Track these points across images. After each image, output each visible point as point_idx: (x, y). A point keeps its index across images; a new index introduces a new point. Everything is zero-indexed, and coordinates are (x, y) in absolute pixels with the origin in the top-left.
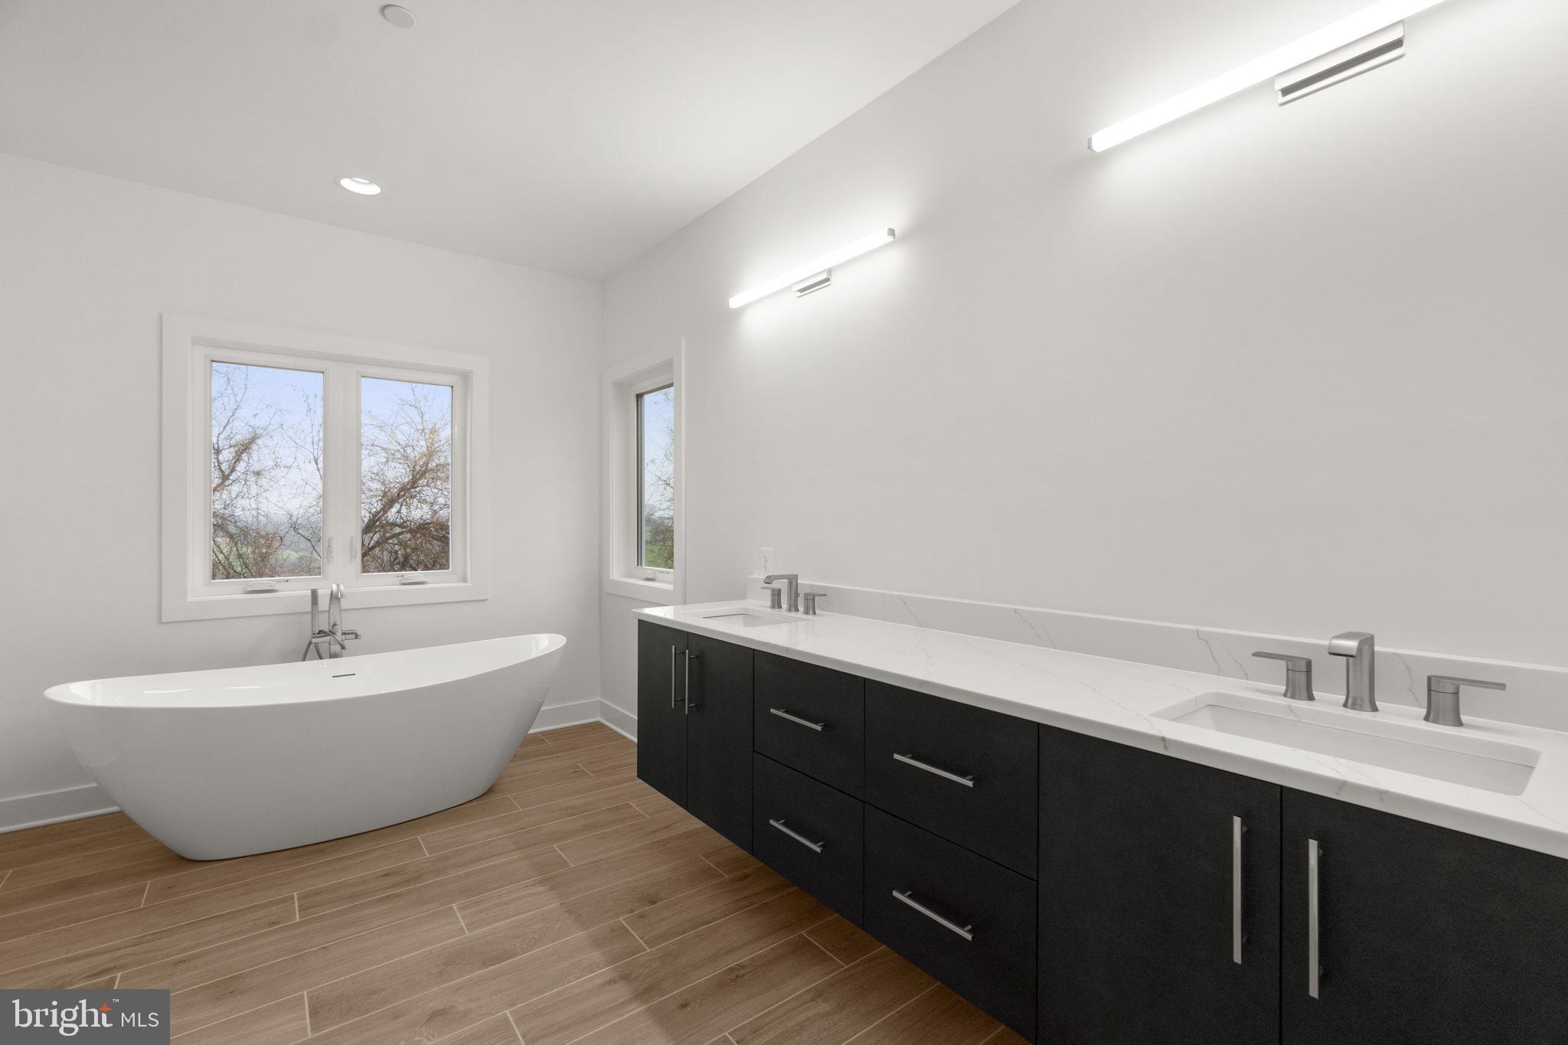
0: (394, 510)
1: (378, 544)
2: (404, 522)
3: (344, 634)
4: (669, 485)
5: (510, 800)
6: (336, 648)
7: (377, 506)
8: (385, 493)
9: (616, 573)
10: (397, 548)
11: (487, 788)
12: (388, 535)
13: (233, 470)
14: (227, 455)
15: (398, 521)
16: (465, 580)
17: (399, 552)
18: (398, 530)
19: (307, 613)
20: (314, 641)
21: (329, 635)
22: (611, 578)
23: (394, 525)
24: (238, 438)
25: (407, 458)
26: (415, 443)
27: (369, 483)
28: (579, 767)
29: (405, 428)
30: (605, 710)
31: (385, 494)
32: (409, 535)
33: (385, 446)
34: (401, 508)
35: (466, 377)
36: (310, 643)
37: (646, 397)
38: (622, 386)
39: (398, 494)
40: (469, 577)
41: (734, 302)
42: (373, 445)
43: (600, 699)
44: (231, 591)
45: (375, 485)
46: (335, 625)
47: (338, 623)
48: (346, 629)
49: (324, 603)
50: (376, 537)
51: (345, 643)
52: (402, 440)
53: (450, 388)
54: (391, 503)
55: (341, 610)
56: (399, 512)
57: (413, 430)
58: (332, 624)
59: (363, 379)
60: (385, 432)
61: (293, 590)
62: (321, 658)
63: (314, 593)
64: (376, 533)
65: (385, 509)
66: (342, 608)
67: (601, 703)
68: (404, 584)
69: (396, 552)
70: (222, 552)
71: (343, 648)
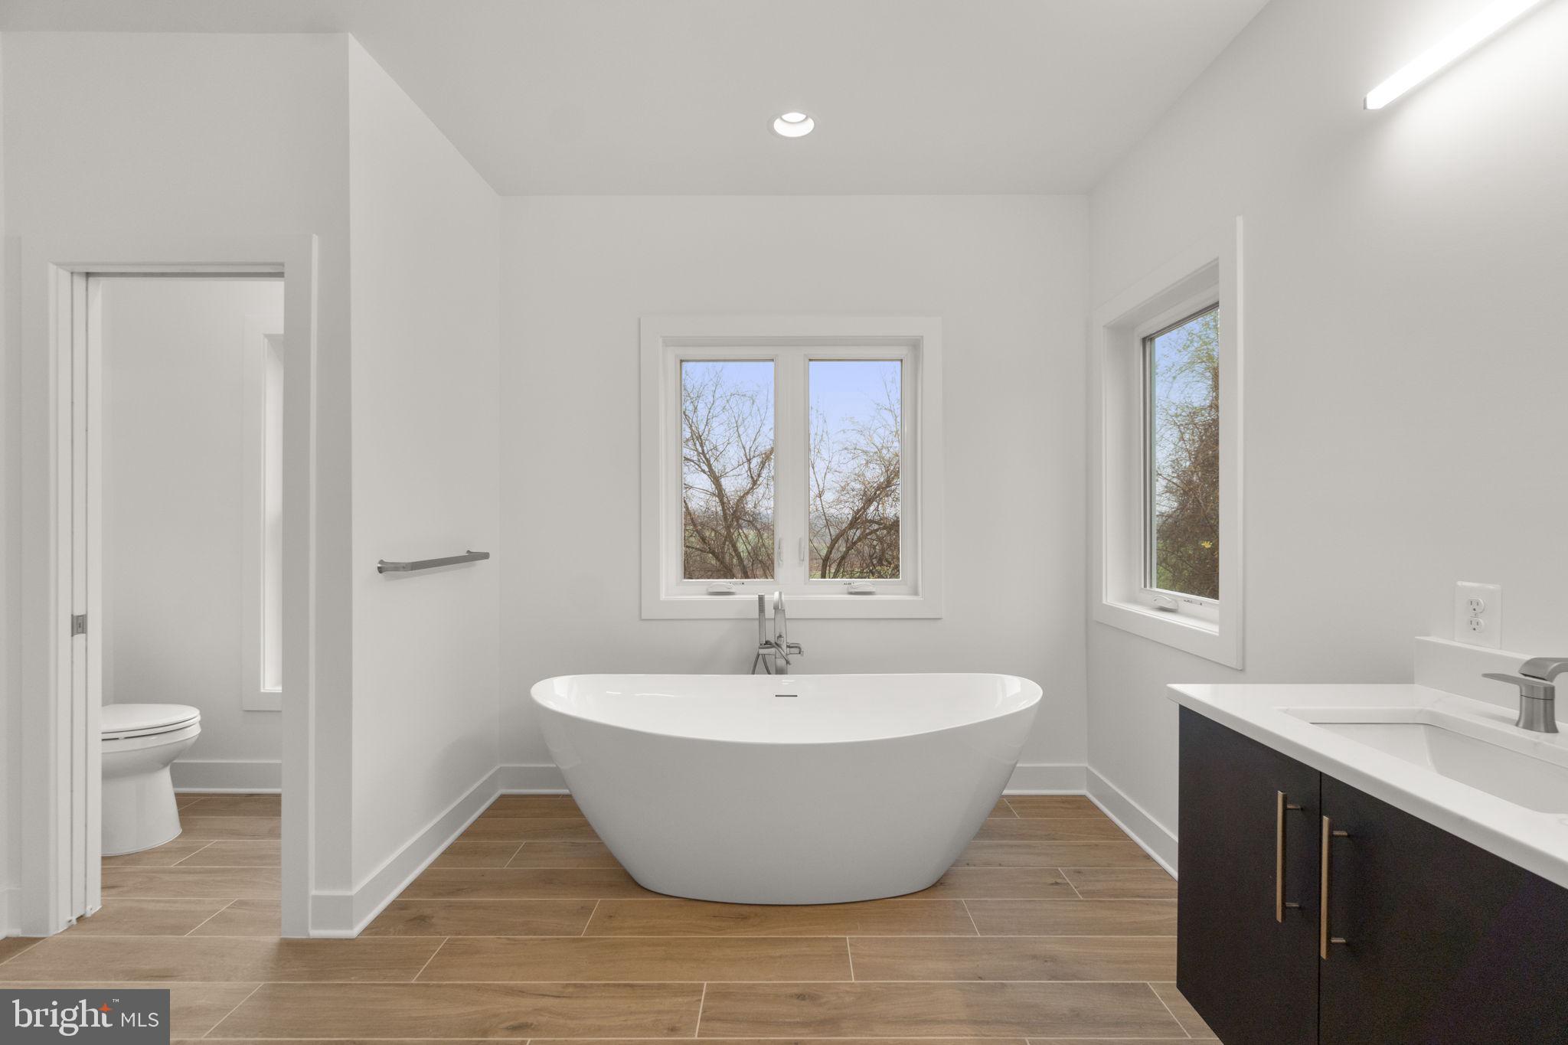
0: (872, 508)
1: (859, 539)
2: (881, 519)
3: (788, 647)
4: (1161, 475)
5: (964, 910)
6: (781, 662)
7: (859, 504)
8: (865, 492)
9: (1111, 596)
10: (875, 543)
11: (935, 880)
12: (868, 531)
13: (759, 476)
14: (755, 462)
15: (877, 518)
16: (916, 593)
17: (877, 547)
18: (876, 527)
19: (754, 619)
20: (762, 651)
21: (773, 647)
22: (1104, 602)
23: (872, 522)
24: (761, 449)
25: (882, 458)
26: (889, 444)
27: (853, 483)
28: (1059, 875)
29: (881, 431)
30: (1093, 782)
31: (865, 494)
32: (885, 532)
33: (865, 449)
34: (878, 506)
35: (915, 345)
36: (758, 655)
37: (1158, 341)
38: (1119, 330)
39: (875, 494)
40: (920, 589)
41: (1377, 99)
42: (855, 449)
43: (1086, 765)
44: (699, 590)
45: (858, 486)
46: (780, 636)
47: (784, 635)
48: (791, 640)
49: (769, 612)
50: (858, 533)
51: (790, 657)
52: (878, 441)
53: (899, 363)
54: (869, 502)
55: (786, 619)
56: (877, 509)
57: (887, 433)
58: (777, 635)
59: (811, 363)
60: (864, 436)
61: (745, 592)
62: (769, 673)
63: (761, 599)
64: (858, 529)
65: (865, 508)
66: (787, 617)
67: (1087, 768)
68: (851, 593)
69: (874, 547)
70: (749, 543)
71: (788, 662)
